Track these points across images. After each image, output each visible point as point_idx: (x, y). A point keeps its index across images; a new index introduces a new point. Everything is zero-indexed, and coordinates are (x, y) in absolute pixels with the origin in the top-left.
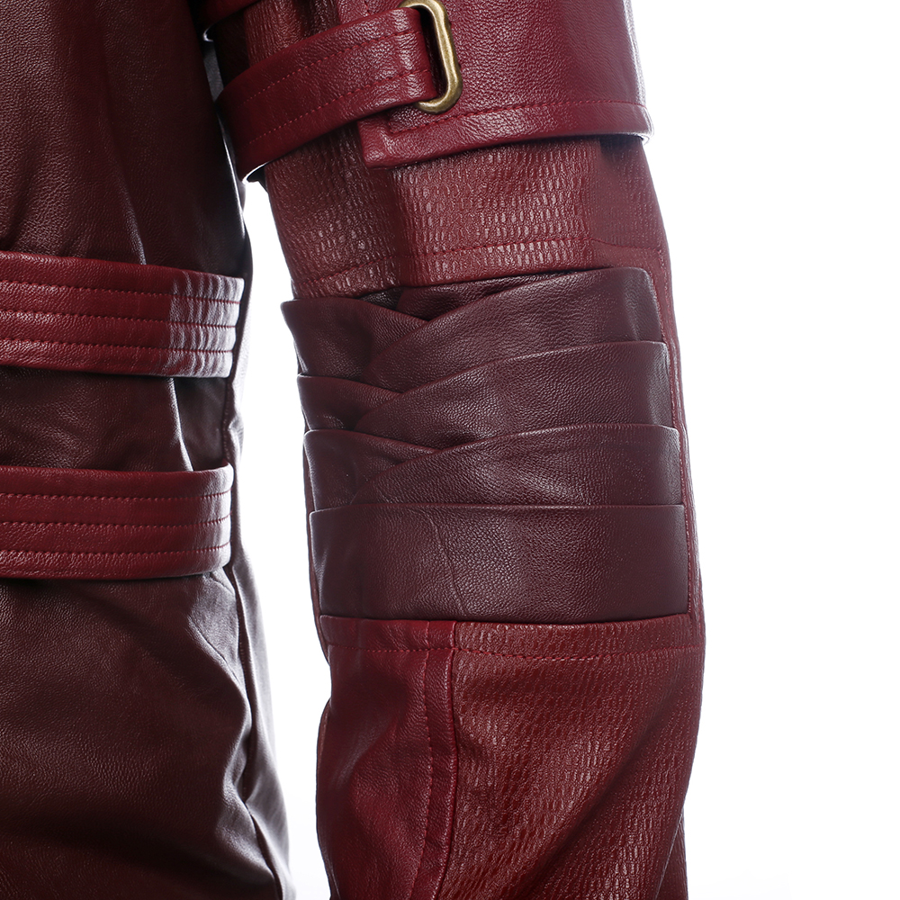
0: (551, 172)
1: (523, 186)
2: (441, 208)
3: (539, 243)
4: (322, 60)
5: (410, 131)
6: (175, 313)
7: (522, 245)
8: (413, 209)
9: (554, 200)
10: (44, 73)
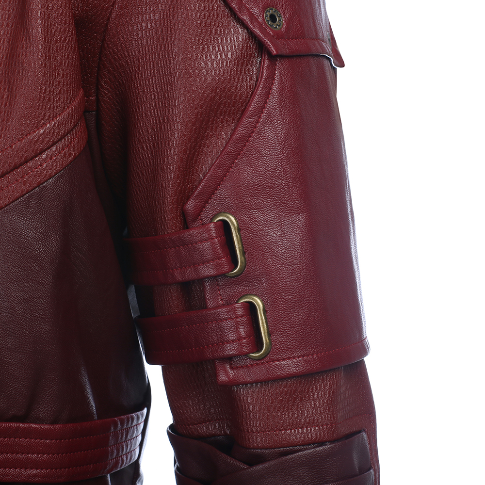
0: (316, 389)
1: (302, 398)
2: (257, 408)
3: (309, 429)
4: (196, 325)
5: (242, 367)
6: (112, 441)
7: (300, 430)
8: (242, 408)
9: (317, 404)
10: (46, 331)
